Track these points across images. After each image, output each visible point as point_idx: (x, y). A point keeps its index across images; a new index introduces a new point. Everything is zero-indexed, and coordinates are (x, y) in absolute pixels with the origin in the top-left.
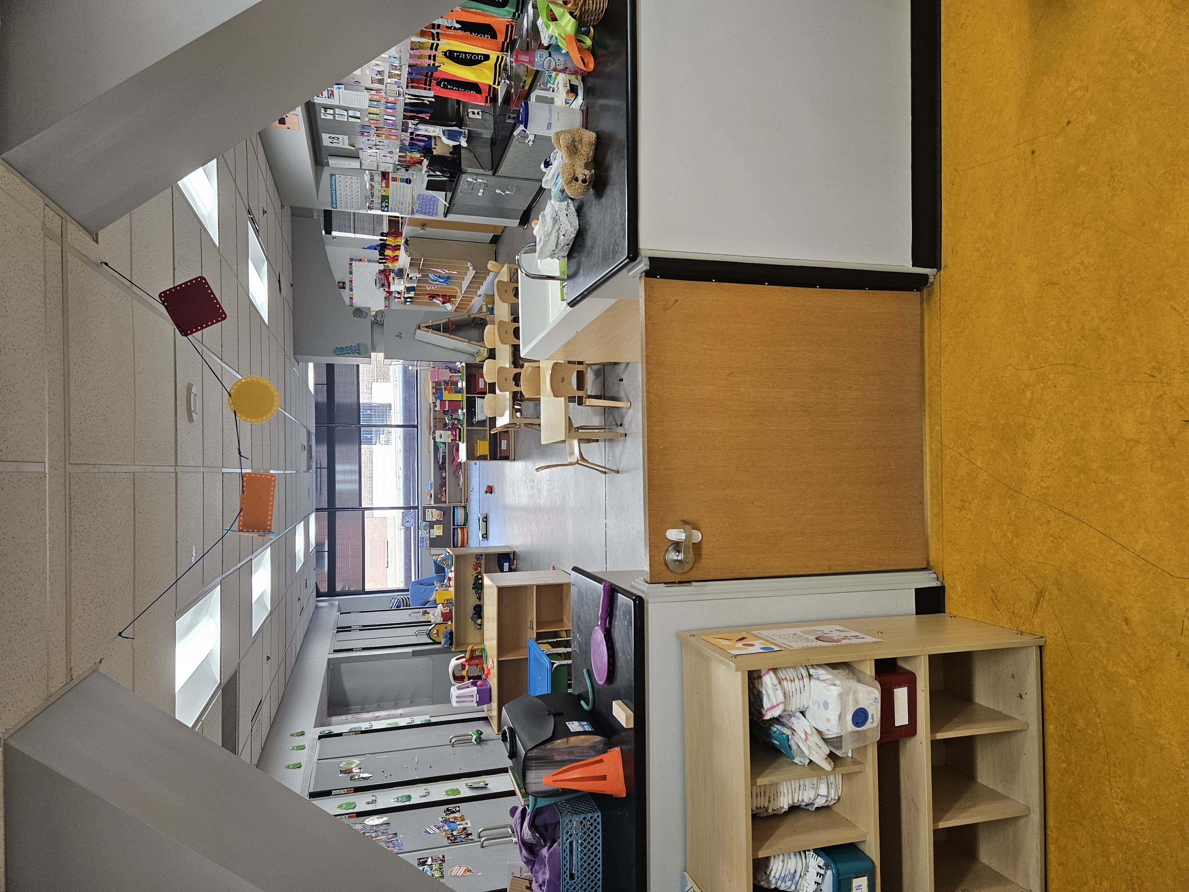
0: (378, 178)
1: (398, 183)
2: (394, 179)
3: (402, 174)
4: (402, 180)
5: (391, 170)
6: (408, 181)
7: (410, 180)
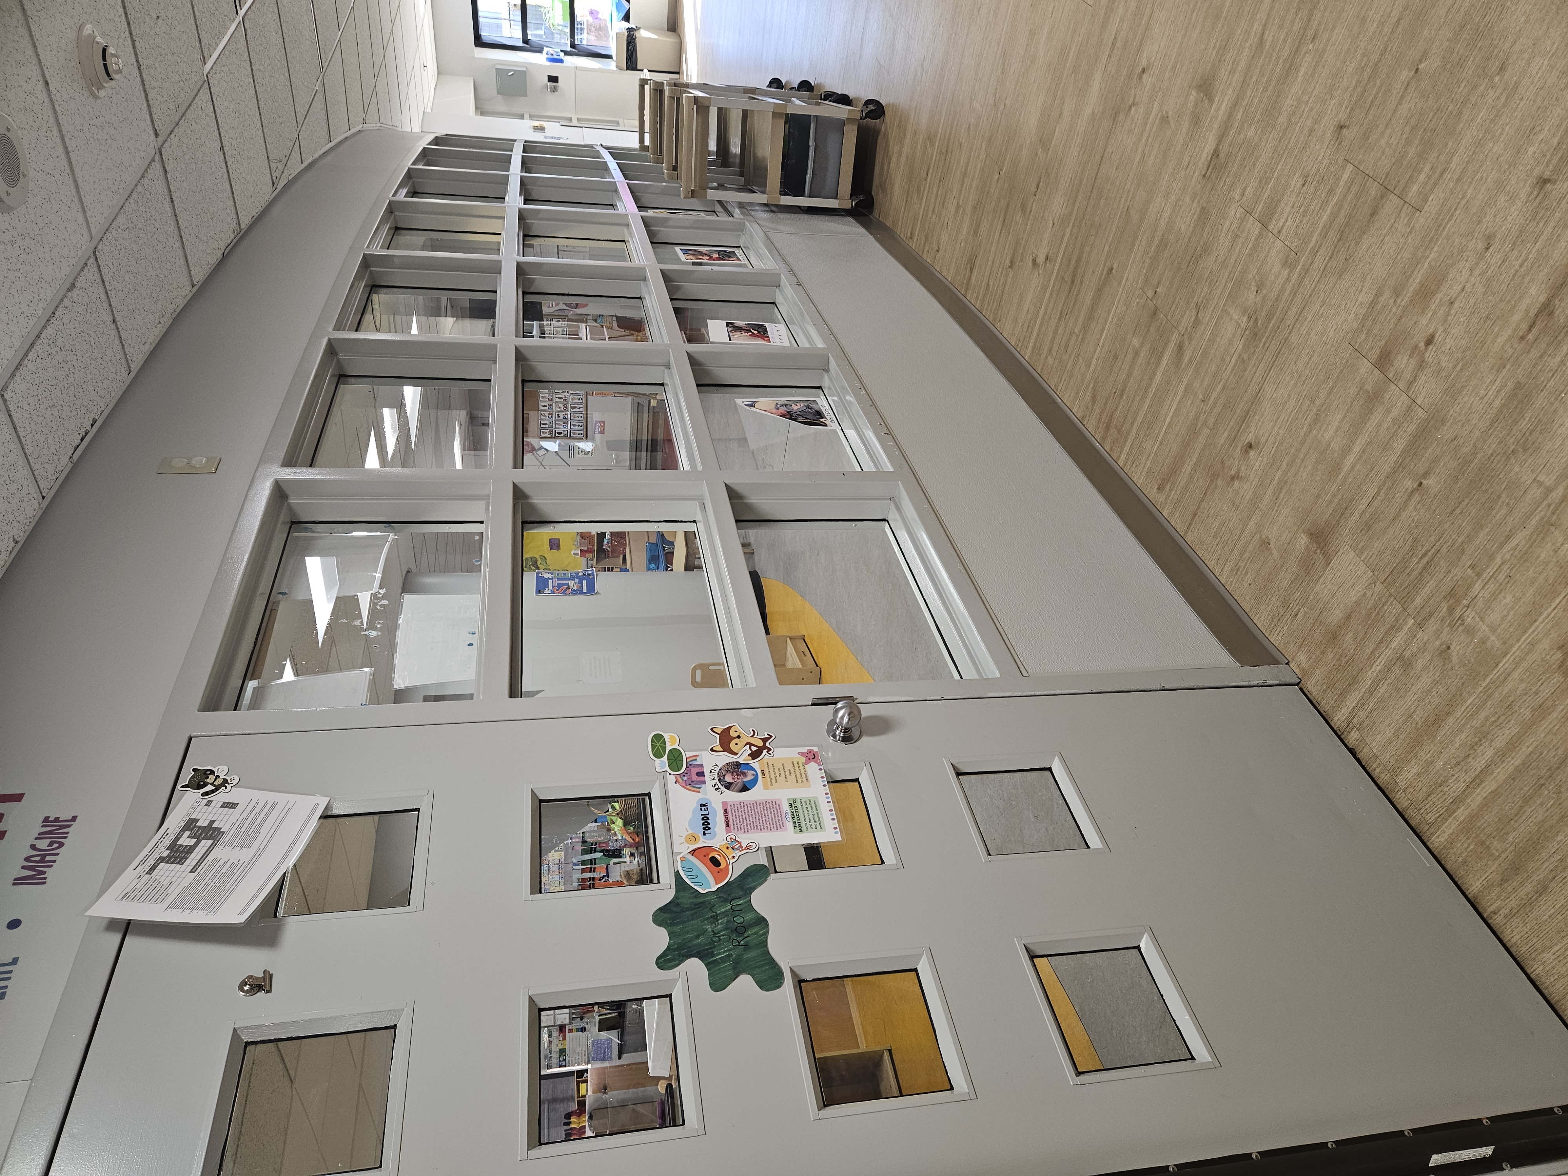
0: (555, 1033)
1: (575, 1034)
2: (571, 1031)
3: (578, 1024)
4: (577, 1030)
5: (567, 1022)
6: (583, 1030)
7: (585, 1028)
